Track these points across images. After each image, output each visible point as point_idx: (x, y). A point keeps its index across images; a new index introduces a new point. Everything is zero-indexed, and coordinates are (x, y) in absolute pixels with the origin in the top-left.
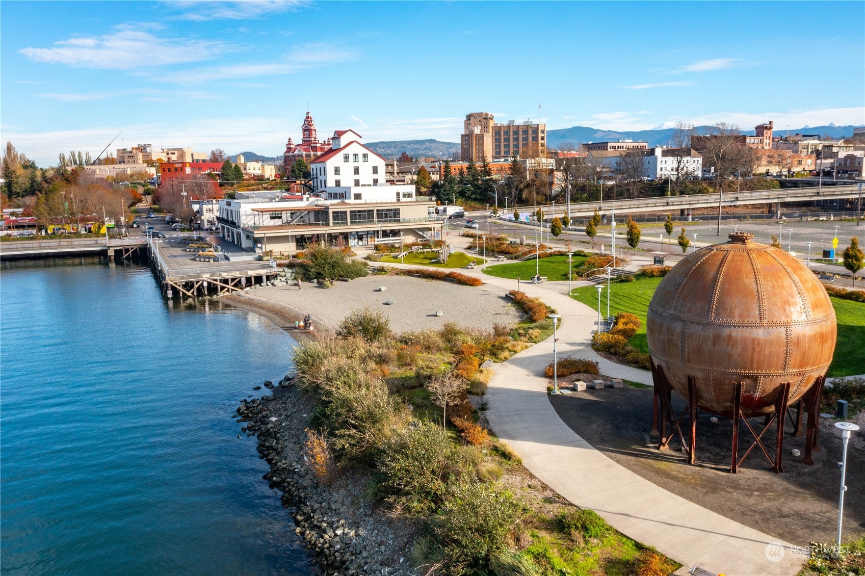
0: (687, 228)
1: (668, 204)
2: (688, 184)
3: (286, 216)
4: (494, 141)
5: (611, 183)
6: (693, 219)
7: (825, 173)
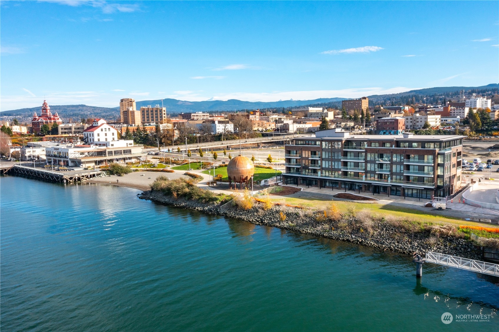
0: (230, 153)
1: (222, 144)
2: (229, 135)
3: (86, 154)
4: (142, 115)
5: (199, 135)
6: (232, 149)
7: (278, 130)
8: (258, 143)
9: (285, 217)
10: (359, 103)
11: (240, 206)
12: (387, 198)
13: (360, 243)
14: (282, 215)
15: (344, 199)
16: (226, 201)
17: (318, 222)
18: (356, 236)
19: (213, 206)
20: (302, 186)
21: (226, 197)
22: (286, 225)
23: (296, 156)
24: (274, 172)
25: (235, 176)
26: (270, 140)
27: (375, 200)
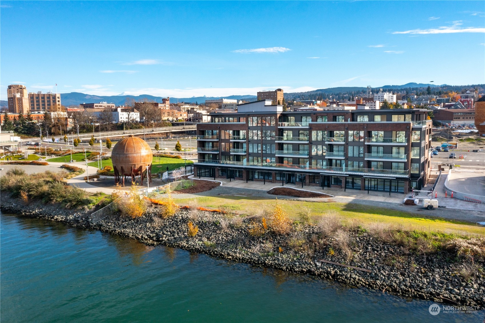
1: (124, 133)
2: (133, 124)
4: (30, 102)
5: (97, 124)
7: (190, 120)
8: (167, 133)
9: (197, 230)
10: (275, 95)
11: (124, 212)
12: (343, 193)
13: (333, 276)
14: (192, 227)
15: (284, 197)
16: (103, 205)
17: (253, 238)
18: (322, 263)
19: (82, 214)
20: (221, 179)
21: (106, 197)
22: (197, 243)
23: (213, 138)
24: (183, 162)
25: (124, 166)
26: (181, 129)
27: (329, 196)
